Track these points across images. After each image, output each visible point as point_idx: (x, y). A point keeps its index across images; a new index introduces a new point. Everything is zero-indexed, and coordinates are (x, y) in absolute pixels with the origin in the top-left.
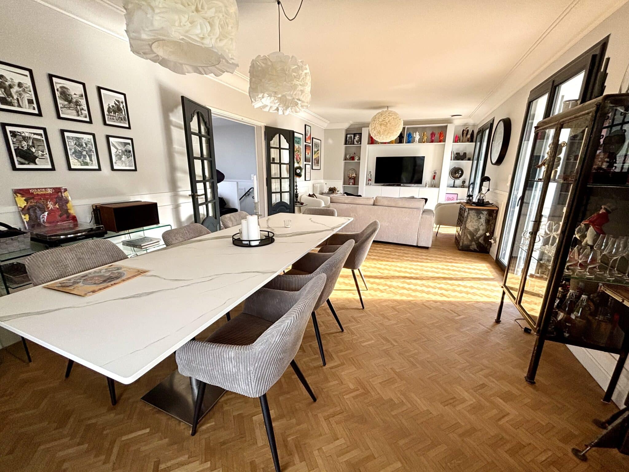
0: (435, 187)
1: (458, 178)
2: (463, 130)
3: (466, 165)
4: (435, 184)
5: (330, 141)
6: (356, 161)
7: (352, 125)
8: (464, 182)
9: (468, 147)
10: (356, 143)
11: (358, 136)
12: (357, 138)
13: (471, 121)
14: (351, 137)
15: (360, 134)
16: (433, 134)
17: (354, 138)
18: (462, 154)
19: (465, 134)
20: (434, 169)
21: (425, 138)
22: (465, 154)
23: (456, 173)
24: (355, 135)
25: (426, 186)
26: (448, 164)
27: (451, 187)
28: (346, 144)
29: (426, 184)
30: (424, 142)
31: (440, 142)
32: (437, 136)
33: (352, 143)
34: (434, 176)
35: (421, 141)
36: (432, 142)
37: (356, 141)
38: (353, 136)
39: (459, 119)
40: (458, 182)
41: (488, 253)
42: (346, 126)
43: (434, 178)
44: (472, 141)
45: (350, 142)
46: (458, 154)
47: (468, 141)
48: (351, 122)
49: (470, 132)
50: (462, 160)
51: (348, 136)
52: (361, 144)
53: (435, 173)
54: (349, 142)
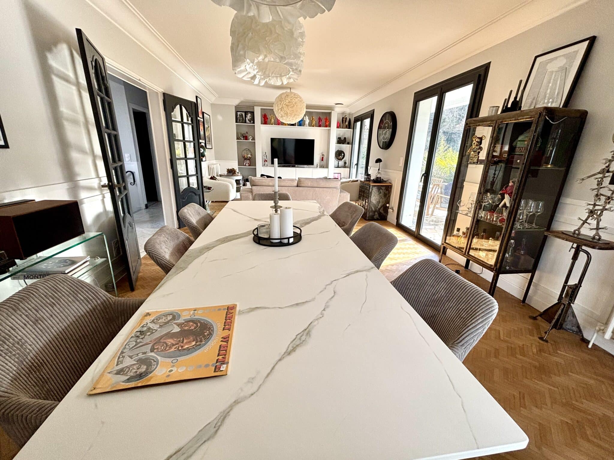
0: (323, 167)
1: (341, 159)
2: (343, 118)
3: (345, 148)
4: (325, 165)
5: (220, 118)
6: (250, 141)
7: (242, 102)
8: (345, 163)
9: (346, 132)
10: (247, 121)
11: (249, 115)
12: (249, 116)
13: (348, 111)
14: (242, 115)
15: (253, 113)
16: (320, 119)
17: (246, 117)
18: (343, 139)
19: (344, 121)
20: (321, 152)
21: (314, 123)
22: (345, 138)
23: (339, 155)
24: (246, 113)
25: (317, 167)
26: (334, 147)
27: (336, 167)
28: (236, 122)
29: (317, 165)
30: (313, 126)
31: (326, 126)
32: (323, 121)
33: (244, 121)
34: (323, 158)
35: (310, 125)
36: (320, 126)
37: (249, 120)
38: (244, 114)
39: (341, 107)
40: (341, 163)
41: (386, 219)
42: (236, 102)
43: (322, 160)
44: (349, 128)
45: (241, 121)
46: (339, 138)
47: (346, 127)
48: (242, 99)
49: (348, 120)
50: (343, 144)
51: (239, 113)
52: (254, 123)
53: (323, 155)
54: (239, 120)
